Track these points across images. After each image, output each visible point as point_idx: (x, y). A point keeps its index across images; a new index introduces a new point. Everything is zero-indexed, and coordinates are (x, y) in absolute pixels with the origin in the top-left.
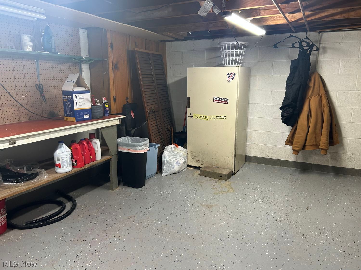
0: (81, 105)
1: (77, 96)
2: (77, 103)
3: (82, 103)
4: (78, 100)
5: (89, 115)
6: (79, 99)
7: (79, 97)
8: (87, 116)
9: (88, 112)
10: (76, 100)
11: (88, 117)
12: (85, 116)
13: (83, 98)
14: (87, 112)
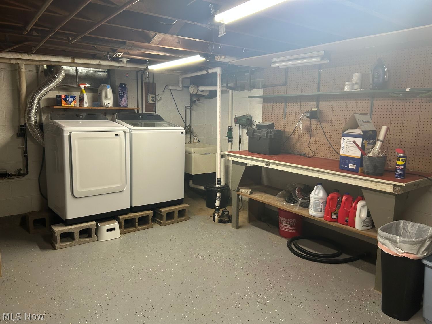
0: (347, 151)
1: (345, 140)
2: (343, 148)
3: (348, 149)
4: (345, 144)
5: (355, 165)
6: (347, 143)
7: (347, 141)
8: (352, 167)
9: (355, 162)
10: (343, 144)
11: (354, 168)
12: (351, 166)
13: (351, 143)
14: (353, 161)
